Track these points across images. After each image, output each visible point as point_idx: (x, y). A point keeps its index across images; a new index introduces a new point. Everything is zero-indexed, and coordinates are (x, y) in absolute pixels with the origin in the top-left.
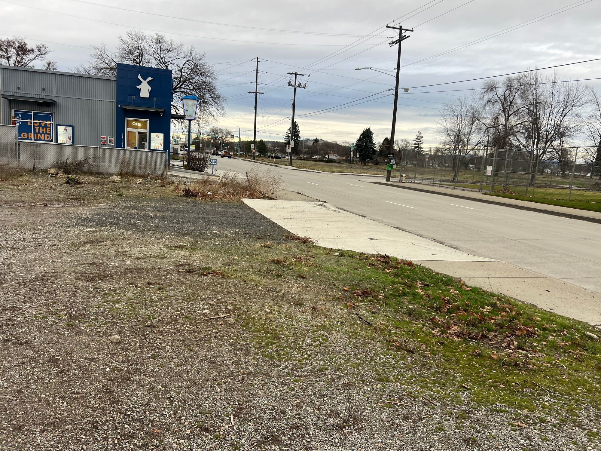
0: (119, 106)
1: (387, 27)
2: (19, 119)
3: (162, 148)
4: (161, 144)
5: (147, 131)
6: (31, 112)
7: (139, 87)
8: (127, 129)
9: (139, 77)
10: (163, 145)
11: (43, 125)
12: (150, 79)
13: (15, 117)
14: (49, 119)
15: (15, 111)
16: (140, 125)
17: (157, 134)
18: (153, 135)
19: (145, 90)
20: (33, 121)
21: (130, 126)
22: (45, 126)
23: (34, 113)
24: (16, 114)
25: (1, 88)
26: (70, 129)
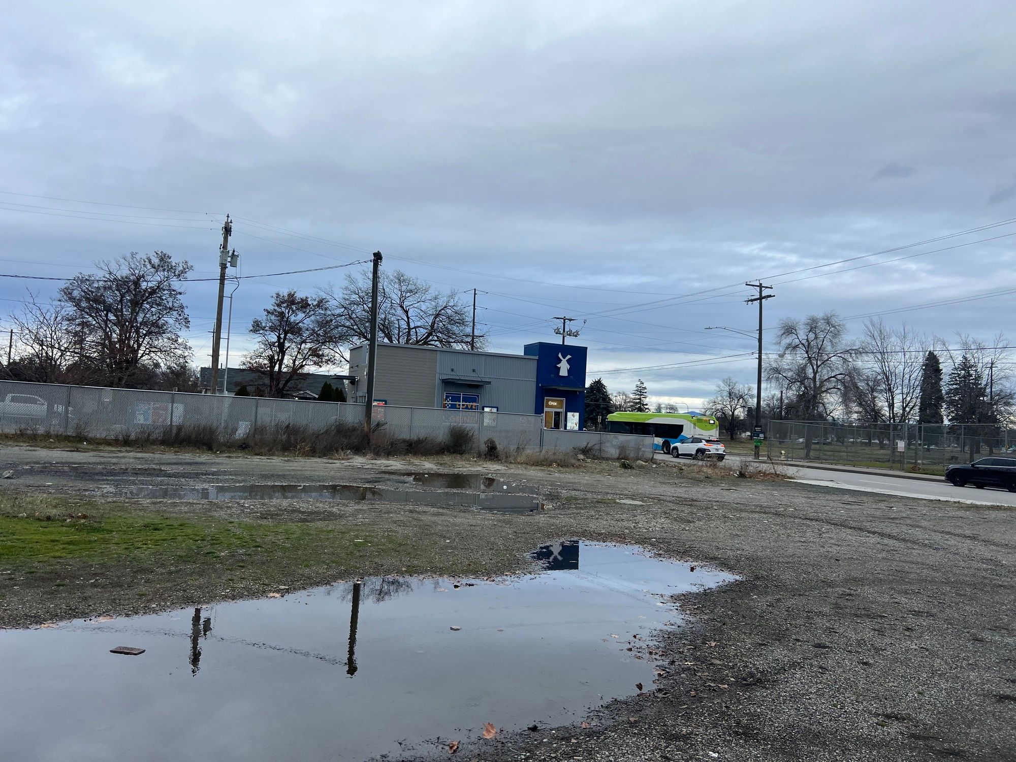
0: (540, 385)
1: (746, 285)
2: (449, 401)
3: (577, 428)
4: (576, 424)
5: (562, 410)
6: (460, 394)
7: (558, 366)
8: (546, 409)
9: (560, 356)
10: (578, 425)
11: (469, 407)
12: (569, 357)
13: (446, 399)
14: (474, 400)
15: (446, 393)
16: (556, 404)
17: (573, 413)
18: (570, 414)
19: (564, 368)
20: (461, 403)
21: (548, 406)
22: (471, 408)
23: (463, 394)
24: (447, 397)
25: (438, 370)
26: (494, 410)
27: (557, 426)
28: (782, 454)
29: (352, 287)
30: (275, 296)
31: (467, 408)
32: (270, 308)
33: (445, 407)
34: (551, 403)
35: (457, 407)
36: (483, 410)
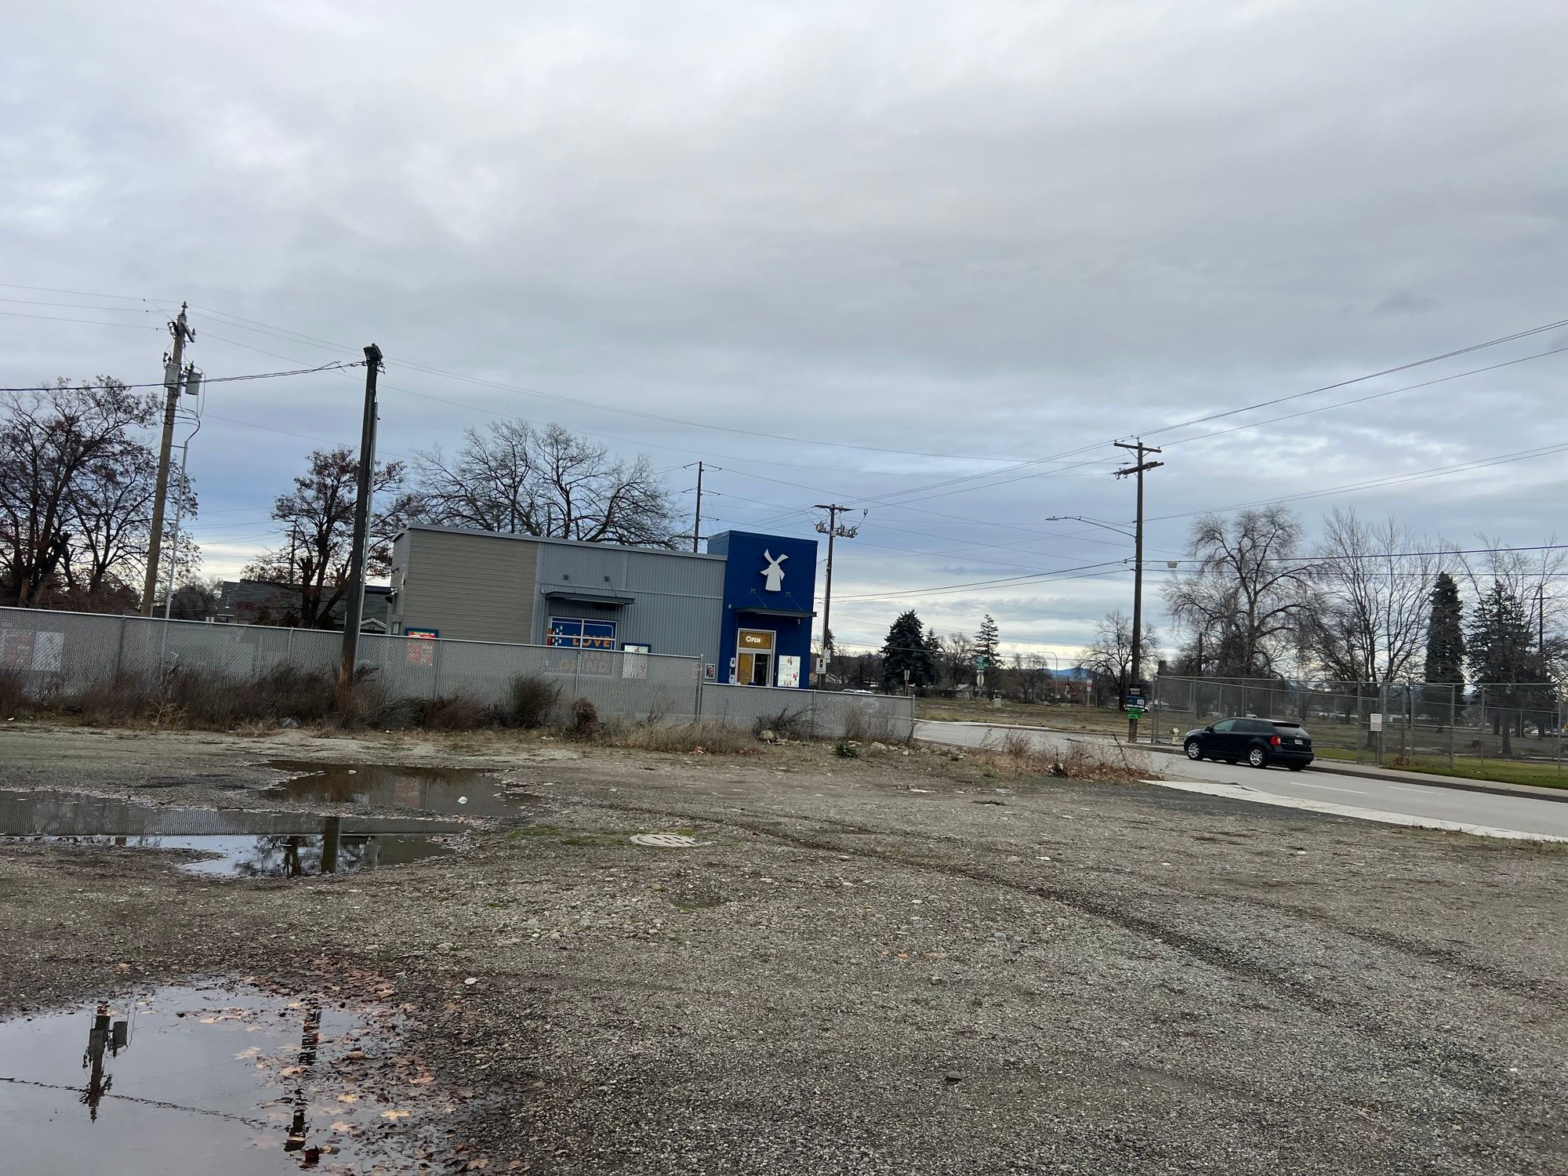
0: (730, 606)
1: (1116, 445)
2: (558, 634)
3: (796, 683)
4: (795, 677)
5: (770, 652)
6: (581, 621)
7: (764, 572)
8: (739, 650)
9: (767, 555)
10: (798, 678)
11: (597, 644)
12: (783, 557)
13: (554, 629)
14: (607, 632)
15: (554, 619)
16: (759, 640)
17: (789, 657)
18: (783, 659)
19: (774, 577)
20: (582, 637)
21: (744, 644)
22: (601, 645)
23: (585, 622)
24: (555, 626)
25: (537, 578)
26: (644, 650)
27: (760, 679)
28: (1173, 733)
29: (475, 450)
30: (312, 456)
31: (593, 645)
32: (307, 477)
33: (552, 644)
34: (750, 639)
35: (575, 643)
36: (623, 649)
